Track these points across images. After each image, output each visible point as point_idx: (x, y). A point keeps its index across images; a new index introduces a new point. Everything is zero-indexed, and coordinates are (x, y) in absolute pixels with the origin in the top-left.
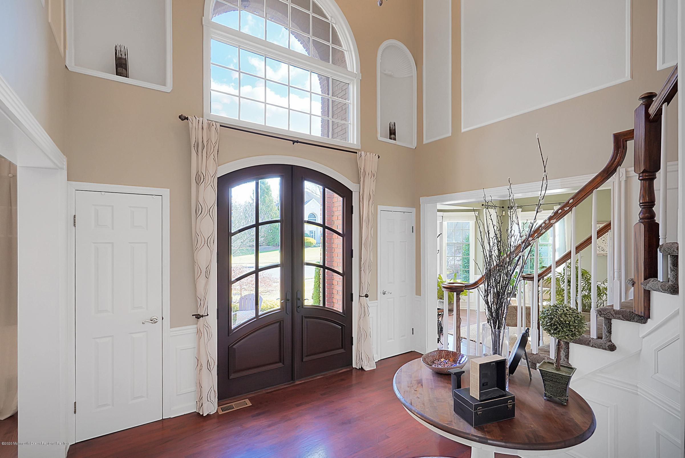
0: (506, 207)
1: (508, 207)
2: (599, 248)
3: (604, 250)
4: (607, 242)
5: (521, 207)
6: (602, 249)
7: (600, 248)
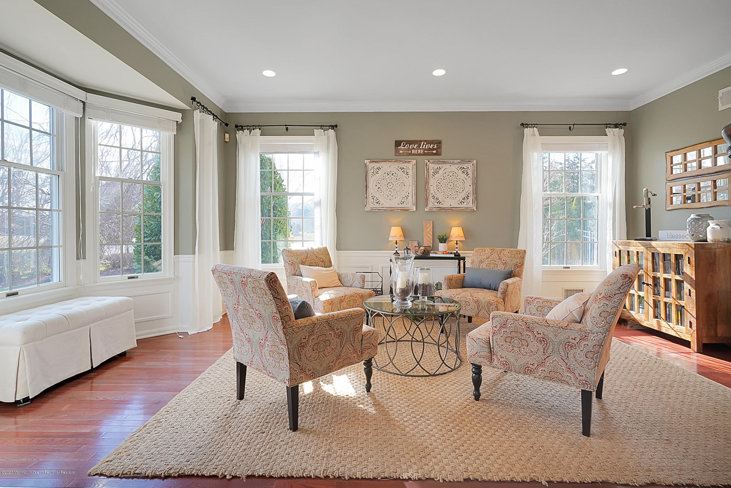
0: (232, 126)
1: (236, 126)
2: (373, 199)
3: (380, 202)
4: (383, 191)
5: (260, 127)
6: (376, 201)
7: (375, 200)
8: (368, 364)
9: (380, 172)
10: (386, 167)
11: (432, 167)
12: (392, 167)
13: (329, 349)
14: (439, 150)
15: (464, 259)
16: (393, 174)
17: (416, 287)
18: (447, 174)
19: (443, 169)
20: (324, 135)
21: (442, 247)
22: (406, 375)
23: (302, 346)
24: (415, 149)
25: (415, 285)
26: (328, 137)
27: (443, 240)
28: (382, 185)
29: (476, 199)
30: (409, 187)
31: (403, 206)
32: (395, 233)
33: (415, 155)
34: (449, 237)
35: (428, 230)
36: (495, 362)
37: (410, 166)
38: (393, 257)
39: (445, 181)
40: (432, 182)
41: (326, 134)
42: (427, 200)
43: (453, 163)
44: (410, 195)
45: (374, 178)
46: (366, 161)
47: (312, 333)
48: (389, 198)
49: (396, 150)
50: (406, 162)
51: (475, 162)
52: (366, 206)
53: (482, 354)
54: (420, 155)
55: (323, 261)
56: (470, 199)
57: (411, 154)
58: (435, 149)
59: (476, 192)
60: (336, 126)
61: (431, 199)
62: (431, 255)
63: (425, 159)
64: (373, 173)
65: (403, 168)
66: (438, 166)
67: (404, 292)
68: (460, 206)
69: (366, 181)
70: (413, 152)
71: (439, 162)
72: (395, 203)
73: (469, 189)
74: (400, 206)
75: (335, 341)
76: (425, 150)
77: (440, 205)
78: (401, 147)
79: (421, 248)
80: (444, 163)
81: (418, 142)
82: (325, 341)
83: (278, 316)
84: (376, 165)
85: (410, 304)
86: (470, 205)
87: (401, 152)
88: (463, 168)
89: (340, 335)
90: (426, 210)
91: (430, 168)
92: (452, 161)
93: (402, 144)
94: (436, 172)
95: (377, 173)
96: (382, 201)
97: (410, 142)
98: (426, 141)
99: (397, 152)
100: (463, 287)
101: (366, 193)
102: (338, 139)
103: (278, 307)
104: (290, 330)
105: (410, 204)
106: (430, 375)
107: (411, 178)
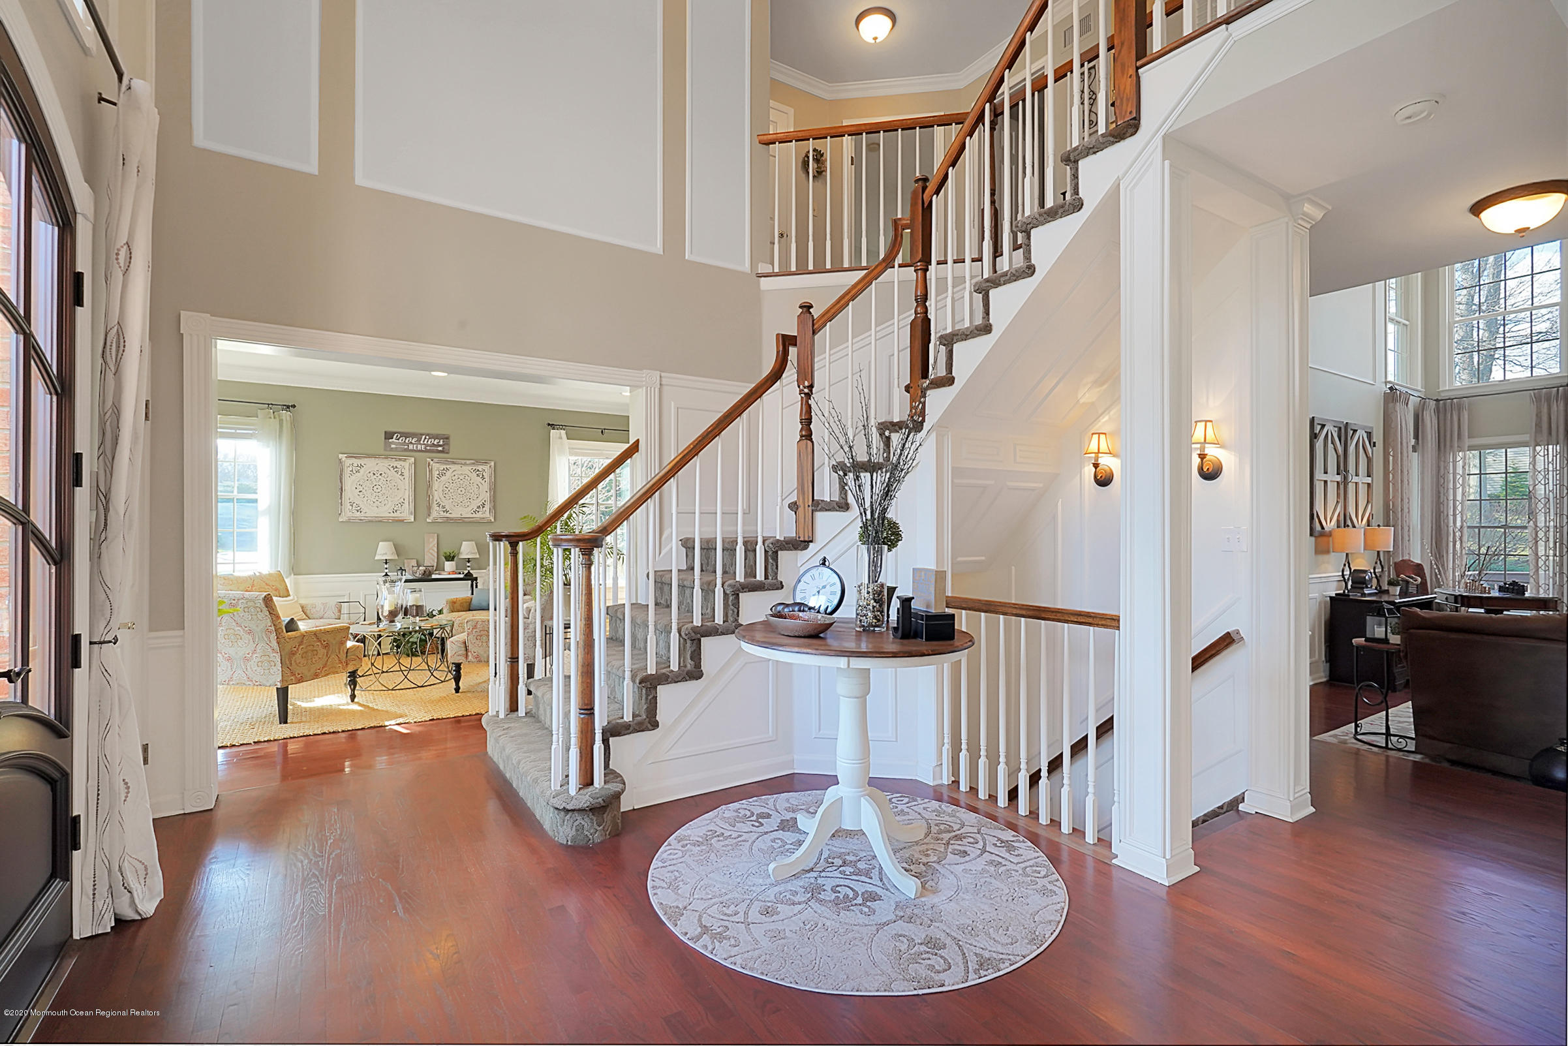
3: (361, 510)
4: (366, 495)
6: (356, 509)
7: (354, 506)
8: (353, 675)
9: (362, 470)
10: (370, 464)
11: (437, 467)
12: (382, 465)
13: (317, 658)
14: (446, 447)
15: (476, 579)
16: (381, 474)
17: (406, 608)
18: (456, 477)
19: (451, 471)
20: (274, 418)
21: (449, 566)
22: (392, 690)
23: (293, 654)
24: (413, 444)
25: (404, 607)
26: (281, 421)
27: (450, 558)
28: (365, 488)
29: (494, 508)
30: (405, 490)
31: (395, 515)
32: (384, 550)
33: (413, 451)
34: (458, 554)
35: (431, 546)
36: (470, 657)
37: (407, 466)
38: (381, 579)
39: (455, 485)
40: (436, 485)
41: (277, 416)
42: (429, 508)
43: (465, 464)
44: (406, 502)
45: (353, 478)
46: (340, 456)
47: (301, 643)
48: (375, 505)
49: (385, 443)
50: (400, 460)
51: (493, 464)
52: (340, 514)
53: (460, 653)
54: (421, 451)
55: (276, 590)
56: (487, 507)
57: (407, 450)
58: (440, 446)
59: (494, 500)
60: (294, 406)
61: (435, 507)
62: (434, 576)
63: (428, 458)
64: (352, 471)
65: (396, 467)
66: (445, 467)
67: (393, 615)
68: (474, 515)
69: (341, 482)
70: (411, 447)
71: (446, 462)
72: (384, 512)
73: (486, 496)
74: (392, 515)
75: (322, 651)
76: (427, 445)
77: (448, 515)
78: (394, 440)
79: (421, 568)
80: (454, 463)
81: (418, 436)
82: (313, 651)
83: (273, 628)
84: (356, 462)
85: (399, 625)
86: (487, 515)
87: (393, 446)
88: (478, 470)
89: (327, 646)
90: (428, 520)
91: (434, 469)
92: (463, 462)
93: (395, 437)
94: (441, 475)
95: (358, 471)
96: (364, 509)
97: (406, 435)
98: (428, 435)
99: (387, 446)
100: (470, 610)
101: (341, 498)
102: (294, 424)
103: (273, 621)
104: (283, 640)
105: (406, 514)
106: (419, 687)
107: (407, 479)
